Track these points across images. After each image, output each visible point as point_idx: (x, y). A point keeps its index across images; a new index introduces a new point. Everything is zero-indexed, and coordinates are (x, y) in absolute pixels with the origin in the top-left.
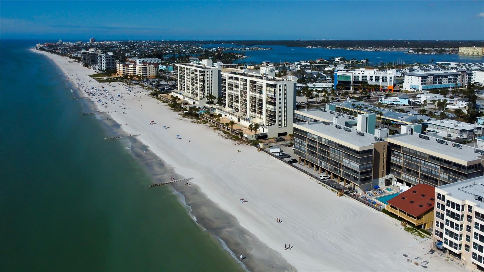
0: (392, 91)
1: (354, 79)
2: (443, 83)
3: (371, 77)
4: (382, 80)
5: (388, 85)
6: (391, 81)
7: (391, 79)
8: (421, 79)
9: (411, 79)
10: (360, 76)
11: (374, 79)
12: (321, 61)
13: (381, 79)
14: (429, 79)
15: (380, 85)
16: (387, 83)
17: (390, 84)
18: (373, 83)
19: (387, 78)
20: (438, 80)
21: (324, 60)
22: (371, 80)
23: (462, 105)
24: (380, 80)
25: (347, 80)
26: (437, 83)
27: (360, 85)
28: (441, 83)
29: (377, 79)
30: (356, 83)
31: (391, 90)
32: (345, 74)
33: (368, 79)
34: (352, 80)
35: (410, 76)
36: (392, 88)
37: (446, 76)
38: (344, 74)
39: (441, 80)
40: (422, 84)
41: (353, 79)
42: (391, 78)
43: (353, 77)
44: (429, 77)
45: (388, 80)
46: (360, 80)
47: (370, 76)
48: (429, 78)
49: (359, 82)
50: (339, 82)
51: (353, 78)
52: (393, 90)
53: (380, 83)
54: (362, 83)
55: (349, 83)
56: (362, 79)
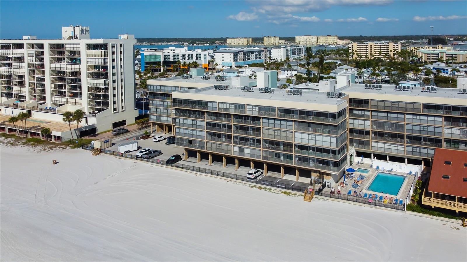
0: (208, 70)
1: (165, 59)
3: (184, 55)
5: (203, 63)
7: (205, 57)
8: (234, 55)
9: (223, 56)
10: (172, 54)
11: (187, 58)
13: (195, 57)
14: (240, 56)
16: (202, 61)
17: (205, 62)
18: (187, 62)
19: (201, 55)
20: (247, 56)
22: (183, 59)
23: (288, 74)
24: (193, 59)
25: (157, 60)
27: (172, 65)
28: (249, 59)
29: (191, 57)
30: (167, 63)
31: (206, 68)
32: (154, 54)
33: (181, 58)
34: (162, 60)
35: (221, 54)
36: (207, 66)
37: (252, 53)
38: (153, 54)
39: (249, 56)
40: (234, 60)
41: (164, 59)
42: (205, 55)
43: (164, 56)
45: (202, 58)
46: (172, 59)
47: (183, 55)
48: (240, 54)
49: (170, 63)
50: (147, 63)
51: (164, 58)
52: (209, 68)
54: (174, 62)
55: (158, 63)
56: (174, 59)
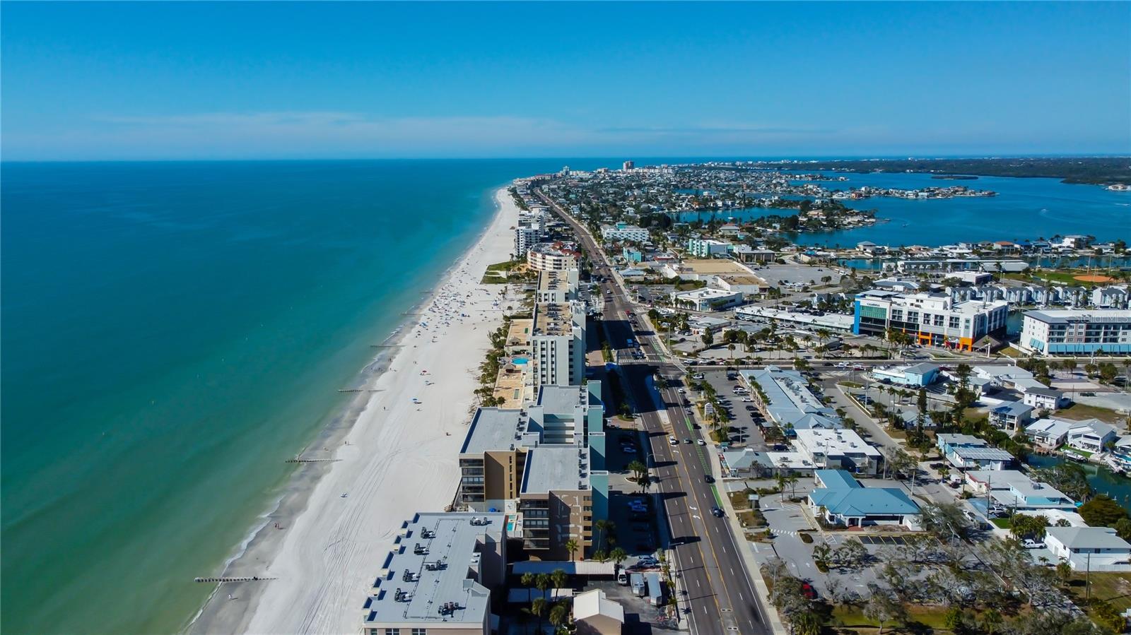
0: (970, 349)
1: (894, 317)
2: (1119, 340)
3: (927, 316)
4: (948, 324)
5: (962, 336)
6: (967, 327)
7: (967, 324)
8: (1049, 329)
10: (905, 311)
11: (932, 321)
12: (1003, 246)
13: (946, 322)
14: (1071, 330)
15: (945, 334)
16: (960, 331)
17: (966, 333)
18: (932, 328)
19: (960, 320)
22: (926, 322)
24: (945, 324)
25: (879, 317)
26: (1102, 340)
27: (904, 329)
28: (1115, 340)
29: (939, 320)
30: (896, 324)
31: (965, 347)
32: (876, 305)
33: (920, 320)
34: (888, 316)
35: (1033, 320)
36: (969, 343)
38: (873, 305)
39: (1115, 334)
40: (1050, 340)
41: (891, 316)
42: (967, 321)
43: (891, 312)
44: (1072, 325)
45: (962, 324)
46: (905, 319)
47: (925, 314)
48: (1071, 327)
49: (901, 324)
50: (865, 319)
51: (891, 314)
52: (972, 348)
53: (945, 330)
54: (908, 325)
55: (883, 322)
56: (909, 319)
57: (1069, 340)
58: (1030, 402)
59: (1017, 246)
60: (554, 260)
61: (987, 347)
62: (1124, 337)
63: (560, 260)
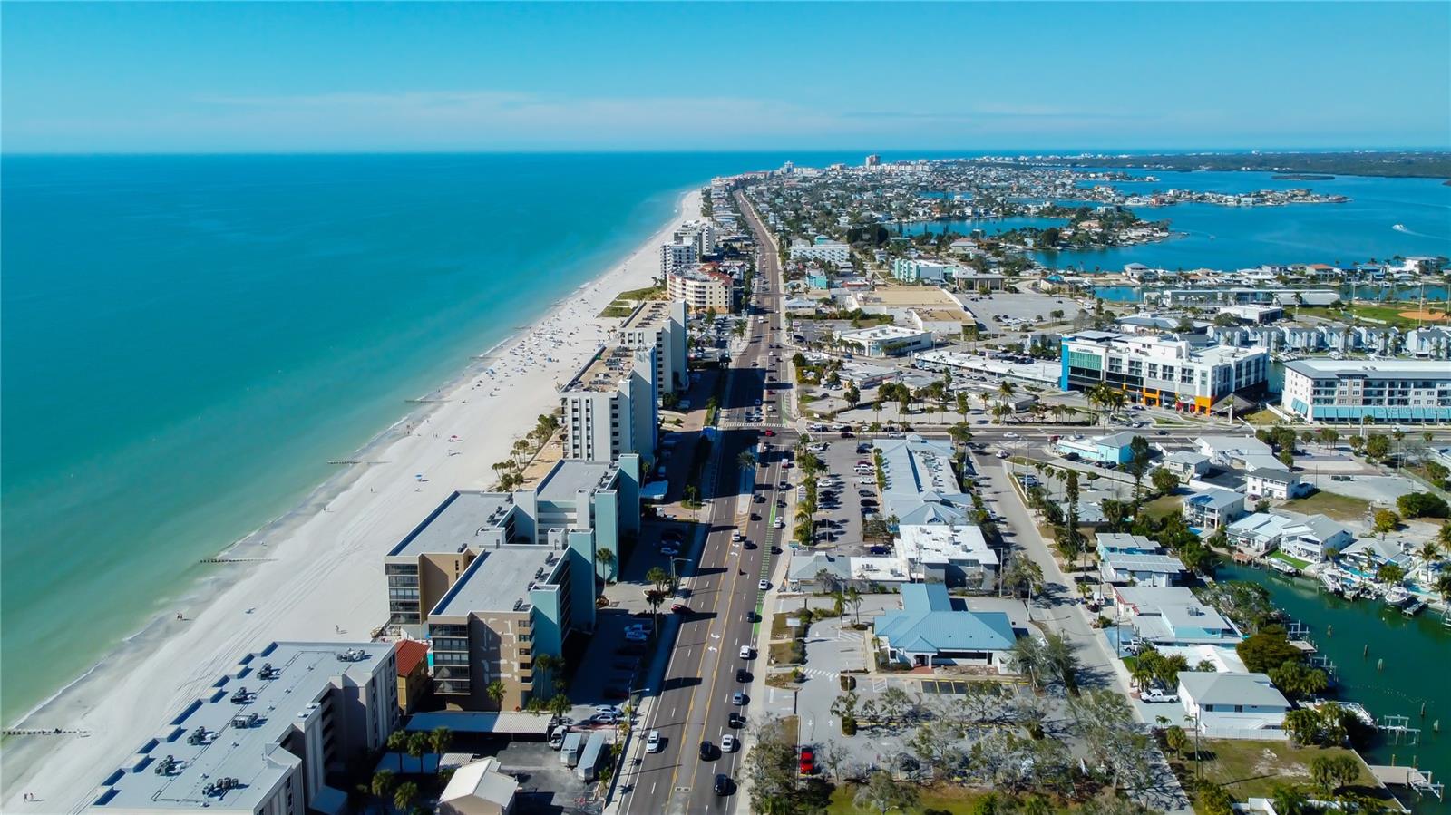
0: (1208, 413)
1: (1111, 367)
2: (1411, 402)
3: (1153, 366)
4: (1180, 378)
5: (1197, 394)
6: (1203, 383)
7: (1204, 379)
8: (1313, 386)
10: (1125, 361)
11: (1160, 374)
12: (1317, 270)
13: (1177, 376)
14: (1343, 388)
15: (1176, 391)
16: (1195, 387)
17: (1203, 391)
18: (1159, 384)
19: (1195, 373)
21: (1331, 270)
22: (1152, 374)
25: (1093, 367)
26: (1386, 401)
27: (1124, 384)
28: (1405, 402)
29: (1168, 372)
30: (1115, 377)
31: (1202, 409)
32: (1088, 351)
33: (1145, 372)
34: (1104, 367)
35: (1295, 374)
36: (1207, 405)
38: (1085, 351)
39: (1405, 393)
40: (1316, 401)
41: (1108, 367)
42: (1204, 374)
43: (1108, 360)
44: (1343, 380)
45: (1197, 379)
46: (1125, 370)
47: (1150, 364)
48: (1343, 384)
49: (1120, 377)
50: (1075, 370)
51: (1108, 364)
52: (1211, 411)
53: (1176, 386)
54: (1130, 379)
55: (1097, 373)
56: (1131, 370)
57: (1341, 401)
58: (1254, 488)
59: (1337, 270)
60: (697, 287)
61: (1229, 409)
62: (1417, 397)
63: (704, 287)
